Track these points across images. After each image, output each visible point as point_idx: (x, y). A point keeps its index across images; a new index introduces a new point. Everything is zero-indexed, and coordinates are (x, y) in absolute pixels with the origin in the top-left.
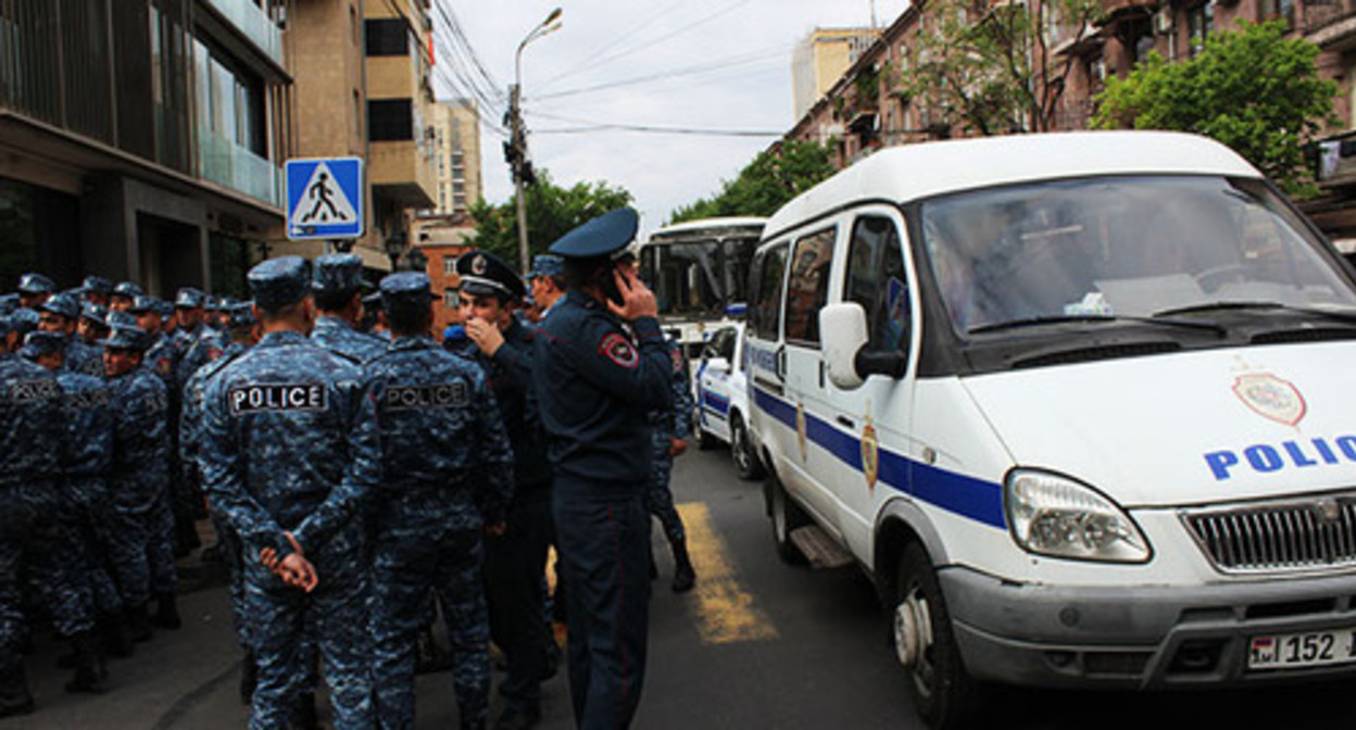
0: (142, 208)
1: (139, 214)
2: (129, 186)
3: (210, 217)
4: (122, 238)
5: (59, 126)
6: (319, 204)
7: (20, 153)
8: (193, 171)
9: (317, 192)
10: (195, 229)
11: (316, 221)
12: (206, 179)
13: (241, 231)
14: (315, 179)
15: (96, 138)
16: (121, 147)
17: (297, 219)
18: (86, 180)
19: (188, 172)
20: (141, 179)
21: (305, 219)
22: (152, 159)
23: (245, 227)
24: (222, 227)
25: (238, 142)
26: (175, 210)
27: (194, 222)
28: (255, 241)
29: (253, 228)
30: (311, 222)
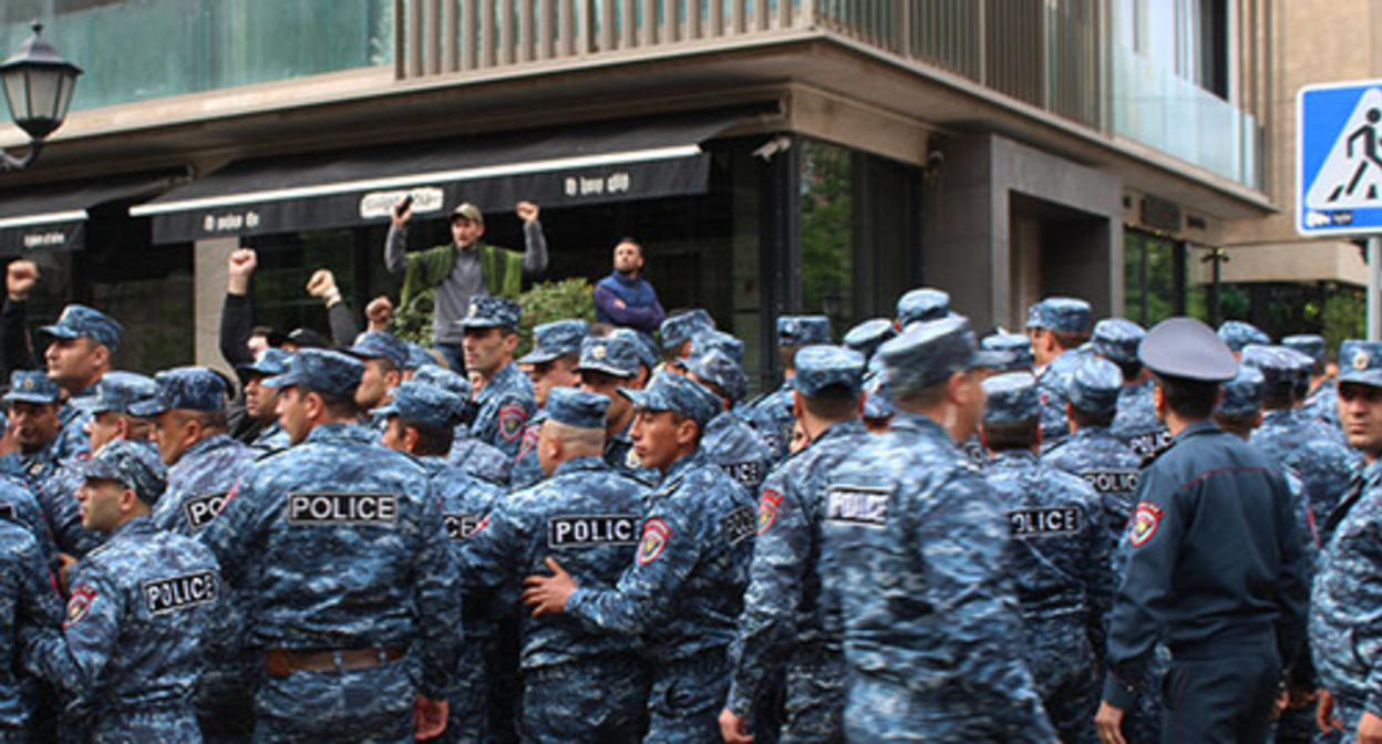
0: (1020, 188)
1: (1015, 196)
2: (1001, 149)
3: (1127, 202)
4: (987, 237)
5: (898, 52)
6: (1363, 166)
7: (836, 98)
8: (1103, 123)
9: (1360, 143)
10: (1101, 223)
11: (1357, 200)
12: (1123, 136)
13: (1177, 229)
14: (1358, 120)
15: (953, 70)
16: (990, 84)
17: (1319, 196)
18: (934, 142)
19: (1096, 127)
20: (1020, 139)
21: (1334, 197)
22: (1038, 104)
23: (1183, 222)
24: (1143, 219)
25: (1177, 71)
26: (1073, 189)
27: (1103, 212)
28: (1196, 245)
29: (1196, 223)
30: (1344, 202)
